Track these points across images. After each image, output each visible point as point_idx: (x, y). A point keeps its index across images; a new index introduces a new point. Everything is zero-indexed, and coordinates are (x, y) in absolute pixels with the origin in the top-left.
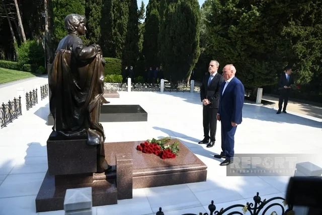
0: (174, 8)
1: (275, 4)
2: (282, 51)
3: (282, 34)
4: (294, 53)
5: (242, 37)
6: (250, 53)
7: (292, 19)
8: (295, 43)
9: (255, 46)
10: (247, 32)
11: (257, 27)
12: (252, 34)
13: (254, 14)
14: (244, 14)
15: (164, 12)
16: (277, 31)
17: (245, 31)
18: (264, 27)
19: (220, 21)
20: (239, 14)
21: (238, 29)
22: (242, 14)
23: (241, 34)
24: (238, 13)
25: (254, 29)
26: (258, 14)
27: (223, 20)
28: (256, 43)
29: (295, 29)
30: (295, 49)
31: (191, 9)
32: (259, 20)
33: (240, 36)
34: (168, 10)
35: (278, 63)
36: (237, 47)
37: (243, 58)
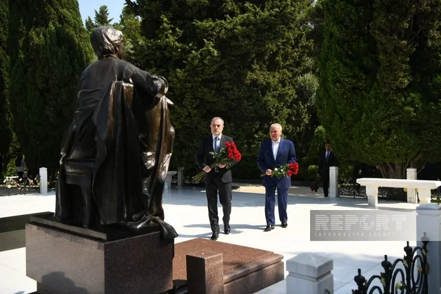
0: (41, 36)
2: (252, 105)
3: (247, 82)
4: (265, 109)
5: (192, 87)
6: (205, 112)
7: (256, 61)
8: (264, 94)
9: (214, 99)
10: (200, 79)
11: (214, 72)
12: (206, 83)
13: (210, 53)
14: (193, 52)
15: (21, 42)
16: (239, 79)
17: (196, 79)
18: (224, 73)
19: (152, 62)
20: (186, 52)
21: (186, 74)
22: (190, 52)
23: (190, 82)
24: (183, 50)
25: (209, 75)
26: (216, 53)
27: (155, 61)
28: (214, 96)
29: (261, 76)
30: (266, 101)
31: (76, 40)
32: (216, 62)
33: (189, 85)
34: (28, 40)
35: (247, 124)
36: (186, 102)
37: (196, 119)
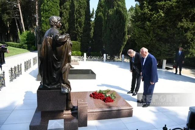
0: (112, 12)
1: (174, 9)
2: (178, 37)
3: (178, 27)
4: (185, 38)
5: (153, 29)
6: (158, 39)
7: (184, 18)
8: (186, 32)
9: (162, 34)
10: (156, 26)
11: (163, 23)
12: (159, 27)
13: (161, 15)
14: (155, 15)
15: (106, 14)
16: (175, 25)
17: (155, 26)
18: (167, 23)
19: (140, 19)
20: (152, 15)
21: (151, 24)
22: (153, 15)
23: (152, 27)
25: (160, 24)
26: (163, 15)
27: (141, 19)
28: (162, 32)
29: (186, 24)
30: (186, 36)
31: (122, 12)
32: (163, 19)
33: (152, 28)
34: (108, 13)
35: (176, 44)
36: (151, 35)
37: (154, 42)
